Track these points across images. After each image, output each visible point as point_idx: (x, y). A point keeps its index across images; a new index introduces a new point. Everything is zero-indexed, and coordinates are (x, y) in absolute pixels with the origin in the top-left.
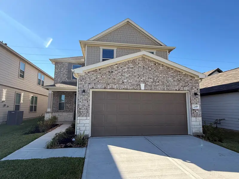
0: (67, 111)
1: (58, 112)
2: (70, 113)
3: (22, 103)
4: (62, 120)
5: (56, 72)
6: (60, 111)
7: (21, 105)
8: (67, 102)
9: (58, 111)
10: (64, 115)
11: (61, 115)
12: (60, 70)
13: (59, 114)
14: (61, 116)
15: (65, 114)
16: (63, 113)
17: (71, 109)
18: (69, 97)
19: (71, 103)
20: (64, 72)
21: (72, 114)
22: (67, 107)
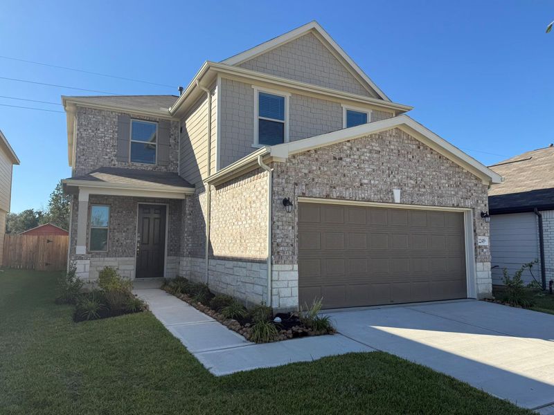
0: (116, 254)
2: (127, 259)
5: (82, 138)
8: (116, 227)
9: (89, 253)
10: (107, 264)
11: (99, 263)
12: (93, 131)
13: (93, 263)
16: (106, 259)
17: (129, 248)
18: (122, 212)
19: (128, 229)
20: (106, 138)
21: (133, 260)
22: (117, 241)
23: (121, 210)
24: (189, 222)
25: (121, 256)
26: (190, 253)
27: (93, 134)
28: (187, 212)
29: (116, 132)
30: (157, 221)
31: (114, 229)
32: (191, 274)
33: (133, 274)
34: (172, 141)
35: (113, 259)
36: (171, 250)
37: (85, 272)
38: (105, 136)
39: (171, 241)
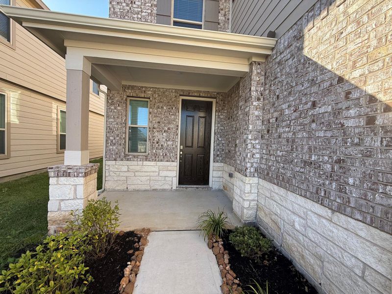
0: (155, 158)
1: (126, 158)
2: (168, 163)
3: (16, 127)
4: (143, 188)
5: (115, 13)
6: (134, 156)
7: (12, 130)
8: (156, 126)
9: (126, 156)
10: (145, 169)
11: (138, 168)
12: (128, 5)
13: (131, 167)
14: (136, 174)
15: (151, 167)
16: (145, 163)
17: (170, 151)
18: (162, 108)
19: (169, 129)
20: (143, 14)
21: (175, 166)
22: (157, 143)
23: (161, 105)
24: (256, 113)
25: (161, 161)
26: (256, 170)
27: (128, 8)
28: (254, 94)
29: (156, 6)
30: (202, 120)
31: (154, 128)
32: (258, 208)
33: (176, 181)
34: (221, 18)
35: (152, 163)
36: (218, 155)
37: (75, 198)
38: (142, 12)
39: (218, 145)
